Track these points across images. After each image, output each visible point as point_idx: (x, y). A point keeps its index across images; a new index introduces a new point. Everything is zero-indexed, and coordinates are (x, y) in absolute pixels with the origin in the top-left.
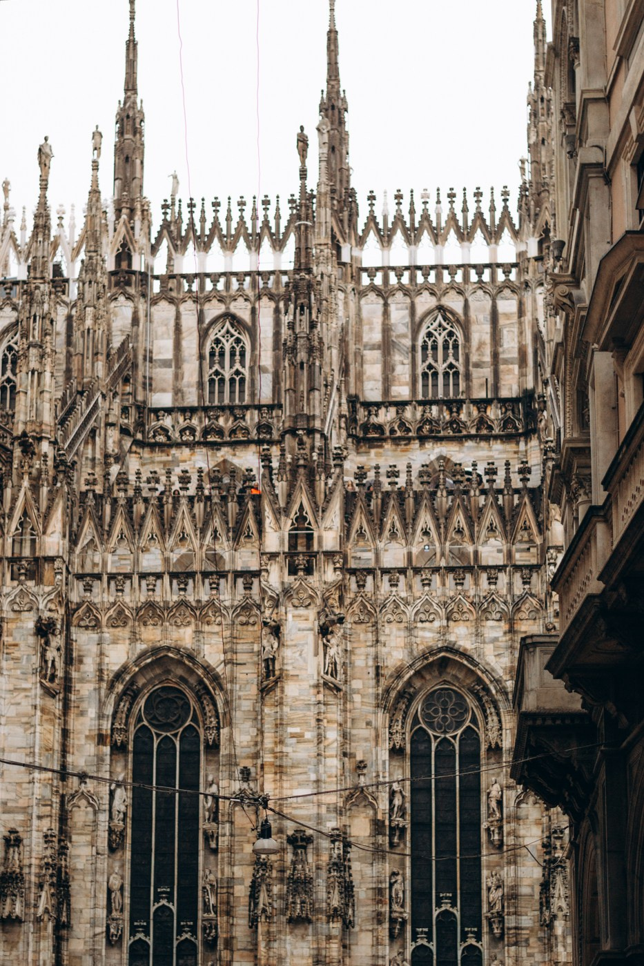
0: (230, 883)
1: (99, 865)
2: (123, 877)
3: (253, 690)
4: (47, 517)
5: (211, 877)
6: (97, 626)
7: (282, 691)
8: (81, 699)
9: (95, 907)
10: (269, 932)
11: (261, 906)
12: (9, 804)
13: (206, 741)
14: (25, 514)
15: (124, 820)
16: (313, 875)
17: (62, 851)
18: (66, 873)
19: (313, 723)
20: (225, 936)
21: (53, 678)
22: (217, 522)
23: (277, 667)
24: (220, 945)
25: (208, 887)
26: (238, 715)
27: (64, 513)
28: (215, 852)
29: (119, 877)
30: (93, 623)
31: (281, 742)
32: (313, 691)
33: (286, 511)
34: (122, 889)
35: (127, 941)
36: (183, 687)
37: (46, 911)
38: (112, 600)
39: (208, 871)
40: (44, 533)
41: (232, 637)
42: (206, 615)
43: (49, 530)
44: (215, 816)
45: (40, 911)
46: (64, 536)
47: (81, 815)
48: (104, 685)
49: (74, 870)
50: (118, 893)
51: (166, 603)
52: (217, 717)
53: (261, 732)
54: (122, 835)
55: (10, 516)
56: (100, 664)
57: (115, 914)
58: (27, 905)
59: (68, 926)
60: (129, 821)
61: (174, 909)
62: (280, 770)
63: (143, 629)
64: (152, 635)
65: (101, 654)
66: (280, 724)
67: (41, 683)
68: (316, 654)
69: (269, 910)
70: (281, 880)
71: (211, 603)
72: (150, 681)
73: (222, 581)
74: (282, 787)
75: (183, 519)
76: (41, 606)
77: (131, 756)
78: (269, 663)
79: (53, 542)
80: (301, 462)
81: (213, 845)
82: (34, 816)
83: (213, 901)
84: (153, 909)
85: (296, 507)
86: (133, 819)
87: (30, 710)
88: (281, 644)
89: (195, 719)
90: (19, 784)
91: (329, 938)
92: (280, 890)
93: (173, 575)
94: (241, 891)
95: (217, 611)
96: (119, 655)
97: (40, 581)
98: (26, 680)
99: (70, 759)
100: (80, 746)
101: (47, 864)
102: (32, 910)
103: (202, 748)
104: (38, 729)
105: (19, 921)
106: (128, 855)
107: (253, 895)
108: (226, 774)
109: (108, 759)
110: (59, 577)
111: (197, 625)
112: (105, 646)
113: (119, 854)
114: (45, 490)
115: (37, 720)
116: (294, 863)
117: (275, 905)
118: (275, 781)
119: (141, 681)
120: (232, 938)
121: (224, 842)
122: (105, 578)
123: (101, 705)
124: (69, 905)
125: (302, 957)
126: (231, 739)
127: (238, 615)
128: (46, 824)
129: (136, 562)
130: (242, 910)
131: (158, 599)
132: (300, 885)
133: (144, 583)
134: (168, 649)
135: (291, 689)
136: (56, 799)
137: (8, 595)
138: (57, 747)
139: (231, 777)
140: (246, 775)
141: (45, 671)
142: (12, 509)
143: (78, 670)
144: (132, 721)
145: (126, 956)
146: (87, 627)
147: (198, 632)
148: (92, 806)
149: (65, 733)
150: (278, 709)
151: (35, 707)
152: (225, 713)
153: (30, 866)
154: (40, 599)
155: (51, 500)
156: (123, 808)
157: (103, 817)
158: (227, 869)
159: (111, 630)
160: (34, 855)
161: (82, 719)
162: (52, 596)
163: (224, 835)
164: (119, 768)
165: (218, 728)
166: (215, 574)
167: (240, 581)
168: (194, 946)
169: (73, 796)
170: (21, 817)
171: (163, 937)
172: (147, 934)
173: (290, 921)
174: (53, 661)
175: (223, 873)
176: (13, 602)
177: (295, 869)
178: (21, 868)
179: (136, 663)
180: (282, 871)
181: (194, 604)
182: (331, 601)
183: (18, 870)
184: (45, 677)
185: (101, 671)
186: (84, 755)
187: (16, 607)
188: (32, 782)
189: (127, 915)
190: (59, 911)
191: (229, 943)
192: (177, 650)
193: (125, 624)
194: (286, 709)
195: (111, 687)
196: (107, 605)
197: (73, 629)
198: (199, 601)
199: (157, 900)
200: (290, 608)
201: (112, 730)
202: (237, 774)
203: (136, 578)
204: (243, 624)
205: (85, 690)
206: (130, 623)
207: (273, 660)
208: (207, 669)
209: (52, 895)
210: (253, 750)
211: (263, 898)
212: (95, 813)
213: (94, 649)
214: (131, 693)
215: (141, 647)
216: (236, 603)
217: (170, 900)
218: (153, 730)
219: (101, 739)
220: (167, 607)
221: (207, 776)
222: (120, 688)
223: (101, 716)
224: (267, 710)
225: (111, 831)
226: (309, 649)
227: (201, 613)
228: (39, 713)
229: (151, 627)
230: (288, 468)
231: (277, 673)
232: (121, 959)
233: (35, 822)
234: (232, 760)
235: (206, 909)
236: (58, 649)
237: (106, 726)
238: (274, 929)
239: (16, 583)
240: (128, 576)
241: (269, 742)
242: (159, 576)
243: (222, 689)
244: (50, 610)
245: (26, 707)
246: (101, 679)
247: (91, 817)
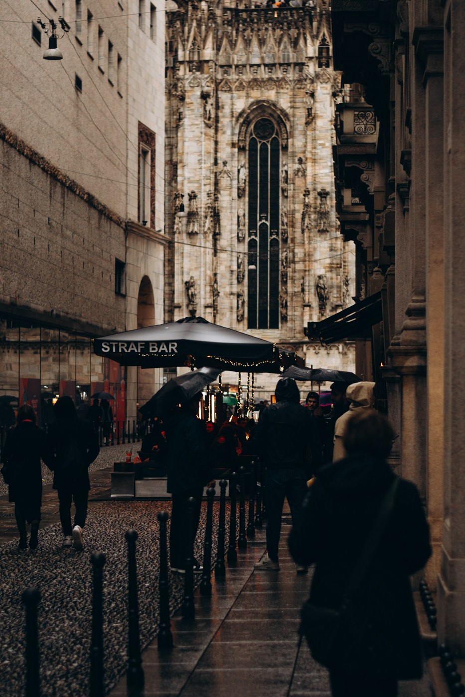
0: (293, 212)
1: (233, 205)
2: (244, 210)
3: (303, 121)
4: (205, 41)
5: (285, 209)
6: (230, 90)
7: (315, 124)
8: (223, 126)
9: (232, 225)
10: (309, 237)
11: (306, 224)
12: (191, 179)
13: (282, 145)
14: (195, 39)
15: (245, 183)
16: (329, 210)
17: (216, 199)
18: (218, 210)
19: (330, 138)
20: (291, 237)
21: (209, 118)
22: (285, 39)
23: (313, 112)
24: (289, 241)
25: (284, 214)
26: (297, 133)
27: (214, 38)
28: (287, 197)
29: (242, 210)
30: (228, 89)
31: (315, 148)
32: (329, 123)
33: (317, 37)
34: (244, 215)
35: (247, 240)
36: (271, 119)
37: (209, 229)
38: (237, 77)
39: (284, 206)
40: (204, 48)
41: (294, 95)
42: (281, 84)
43: (206, 47)
44: (286, 180)
45: (206, 229)
46: (213, 49)
47: (224, 182)
48: (234, 119)
49: (222, 207)
50: (243, 218)
51: (262, 79)
52: (287, 133)
53: (306, 142)
54: (244, 190)
55: (188, 40)
56: (232, 109)
57: (241, 227)
58: (200, 226)
59: (219, 234)
60: (247, 183)
61: (268, 224)
62: (314, 161)
63: (252, 91)
64: (256, 94)
65: (233, 104)
66: (314, 139)
67: (204, 122)
68: (331, 106)
69: (310, 226)
70: (315, 212)
71: (283, 79)
72: (256, 116)
73: (289, 68)
74: (315, 169)
75: (270, 37)
76: (203, 85)
77: (247, 153)
78: (309, 110)
79: (208, 53)
80: (324, 12)
81: (286, 194)
82: (202, 185)
83: (285, 221)
84: (259, 224)
85: (321, 35)
86: (249, 182)
87: (199, 134)
88: (315, 101)
89: (277, 134)
90: (195, 169)
91: (336, 238)
92: (315, 217)
93: (266, 65)
94: (298, 216)
95: (286, 82)
96: (241, 104)
97: (202, 72)
98: (197, 120)
99: (219, 155)
100: (224, 149)
101: (209, 207)
102: (202, 228)
103: (280, 148)
104: (203, 143)
105: (196, 233)
106: (247, 199)
107: (303, 219)
108: (291, 161)
109: (236, 154)
110: (211, 70)
111: (277, 90)
112: (234, 100)
113: (242, 199)
114: (203, 27)
115: (203, 139)
116: (321, 204)
117: (313, 224)
118: (312, 166)
119: (252, 116)
120: (295, 238)
121: (290, 193)
122: (234, 67)
123: (233, 128)
124: (219, 224)
125: (324, 247)
126: (293, 145)
127: (296, 84)
128: (208, 188)
129: (248, 59)
130: (298, 225)
131: (258, 77)
132: (323, 215)
133: (252, 69)
134: (264, 101)
135: (319, 123)
136: (213, 176)
137: (187, 79)
138: (212, 151)
139: (294, 162)
140: (300, 161)
141: (206, 116)
142: (188, 37)
143: (222, 112)
144: (248, 135)
145: (246, 246)
146: (225, 91)
147: (277, 93)
148: (229, 177)
149: (216, 143)
150: (313, 132)
151: (201, 133)
152: (290, 132)
153: (201, 208)
154: (203, 81)
155: (207, 31)
156: (244, 178)
157: (235, 182)
158: (292, 206)
159: (237, 92)
160: (203, 202)
161: (224, 136)
162: (208, 80)
163: (290, 190)
164: (242, 158)
165: (287, 139)
166: (285, 65)
167: (297, 68)
168: (277, 241)
169: (221, 172)
170: (196, 185)
171: (264, 237)
172: (256, 236)
173: (319, 231)
174: (210, 111)
175: (290, 207)
176: (190, 83)
177: (321, 208)
178: (197, 209)
179: (249, 108)
180: (315, 208)
181: (276, 79)
182: (338, 80)
183: (195, 210)
184: (205, 118)
185: (232, 112)
186: (225, 152)
187: (192, 85)
188: (201, 168)
189: (247, 227)
190: (215, 228)
191: (293, 240)
192: (268, 101)
193: (244, 89)
194: (317, 132)
195: (237, 120)
196: (235, 80)
197: (219, 92)
198: (278, 78)
199: (260, 220)
200: (319, 84)
201: (239, 140)
202: (296, 161)
203: (248, 67)
204: (299, 89)
205: (226, 121)
206: (246, 89)
207: (311, 109)
208: (282, 111)
209: (212, 221)
210: (303, 149)
211: (307, 221)
212: (231, 180)
213: (229, 102)
214: (247, 123)
215: (251, 100)
216: (295, 78)
217: (267, 220)
218: (258, 140)
219: (233, 145)
220: (263, 81)
221: (282, 161)
222: (241, 120)
223: (233, 134)
224: (308, 133)
225: (239, 189)
226: (328, 103)
227: (279, 83)
228: (203, 136)
229: (255, 91)
230: (318, 14)
231: (313, 115)
232: (244, 248)
233: (203, 187)
234: (294, 154)
235: (283, 225)
236: (212, 105)
237: (236, 139)
238: (312, 235)
239: (191, 73)
240: (244, 66)
241: (309, 148)
242: (259, 66)
243: (289, 120)
244: (208, 86)
245: (197, 133)
246: (232, 116)
247: (229, 182)
